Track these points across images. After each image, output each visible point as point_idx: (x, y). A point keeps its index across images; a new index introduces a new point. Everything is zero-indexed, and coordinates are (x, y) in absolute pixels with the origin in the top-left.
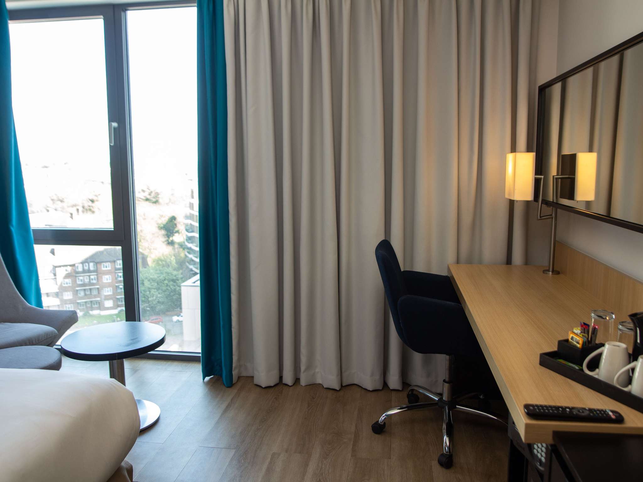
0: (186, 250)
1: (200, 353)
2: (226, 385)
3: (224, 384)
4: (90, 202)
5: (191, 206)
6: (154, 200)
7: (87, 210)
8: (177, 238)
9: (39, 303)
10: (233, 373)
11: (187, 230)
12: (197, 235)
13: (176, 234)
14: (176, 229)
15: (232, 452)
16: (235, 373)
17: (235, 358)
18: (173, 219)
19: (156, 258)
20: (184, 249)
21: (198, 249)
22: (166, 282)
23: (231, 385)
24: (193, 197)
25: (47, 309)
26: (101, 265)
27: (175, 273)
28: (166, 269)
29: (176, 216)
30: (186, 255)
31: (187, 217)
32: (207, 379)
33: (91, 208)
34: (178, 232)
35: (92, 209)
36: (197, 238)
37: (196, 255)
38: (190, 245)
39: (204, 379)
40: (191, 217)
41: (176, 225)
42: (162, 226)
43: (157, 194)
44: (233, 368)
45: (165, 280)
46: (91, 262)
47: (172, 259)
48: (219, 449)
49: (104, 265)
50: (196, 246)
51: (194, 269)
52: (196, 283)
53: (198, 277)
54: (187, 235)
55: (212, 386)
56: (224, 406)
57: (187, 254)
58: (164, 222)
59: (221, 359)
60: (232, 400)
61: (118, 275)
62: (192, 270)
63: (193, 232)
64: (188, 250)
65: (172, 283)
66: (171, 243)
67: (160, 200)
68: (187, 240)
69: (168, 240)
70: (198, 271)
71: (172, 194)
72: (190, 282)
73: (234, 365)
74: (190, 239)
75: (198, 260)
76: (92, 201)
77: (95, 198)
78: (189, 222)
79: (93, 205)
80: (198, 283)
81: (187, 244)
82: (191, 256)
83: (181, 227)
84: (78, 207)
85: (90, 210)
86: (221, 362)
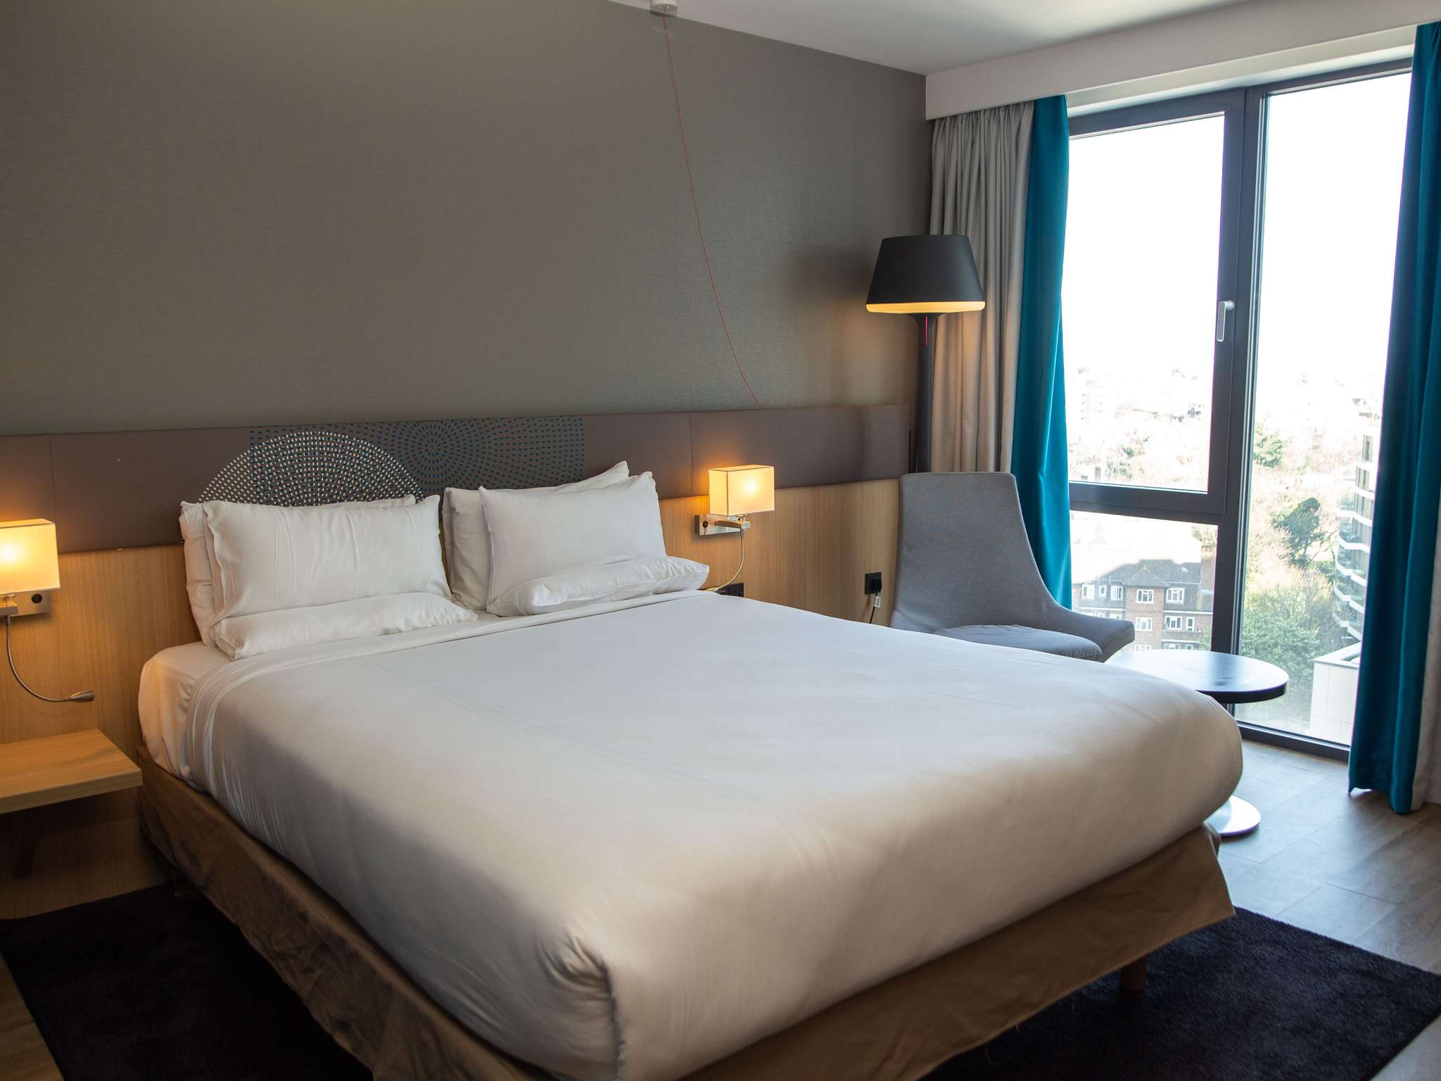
0: (1337, 583)
1: (1348, 746)
2: (1395, 810)
3: (1392, 808)
4: (1125, 455)
5: (1362, 476)
6: (1269, 458)
7: (1115, 471)
8: (1317, 552)
9: (1067, 600)
10: (1415, 789)
11: (1343, 535)
12: (1366, 548)
13: (1316, 544)
14: (1316, 531)
15: (1390, 908)
16: (1417, 789)
17: (1422, 760)
18: (1312, 505)
19: (1261, 592)
20: (1331, 579)
21: (1364, 583)
22: (1278, 650)
23: (1406, 810)
24: (1367, 457)
25: (1077, 612)
26: (1135, 591)
27: (1302, 632)
28: (1280, 621)
29: (1319, 500)
30: (1333, 593)
31: (1346, 505)
32: (1357, 791)
33: (1126, 467)
34: (1319, 536)
35: (1128, 471)
36: (1367, 554)
37: (1358, 598)
38: (1346, 572)
39: (1350, 790)
40: (1358, 504)
41: (1317, 519)
42: (1282, 519)
43: (1279, 445)
44: (1415, 779)
45: (1276, 645)
46: (1114, 583)
47: (1299, 599)
48: (1365, 897)
49: (1140, 592)
50: (1363, 576)
51: (1351, 630)
52: (1354, 660)
53: (1357, 648)
54: (1341, 547)
55: (1365, 804)
56: (1384, 840)
57: (1339, 593)
58: (1288, 512)
59: (1391, 760)
60: (1404, 833)
61: (1168, 619)
62: (1345, 631)
63: (1357, 540)
64: (1342, 584)
65: (1290, 653)
66: (1303, 563)
67: (1284, 460)
68: (1340, 559)
69: (1292, 554)
70: (1360, 636)
71: (1316, 447)
72: (1337, 656)
73: (1418, 774)
74: (1348, 557)
75: (1361, 609)
76: (1130, 454)
77: (1134, 447)
78: (1351, 515)
79: (1131, 461)
80: (1357, 662)
81: (1339, 566)
82: (1346, 598)
83: (1328, 526)
84: (1098, 465)
85: (1124, 471)
86: (1391, 766)
